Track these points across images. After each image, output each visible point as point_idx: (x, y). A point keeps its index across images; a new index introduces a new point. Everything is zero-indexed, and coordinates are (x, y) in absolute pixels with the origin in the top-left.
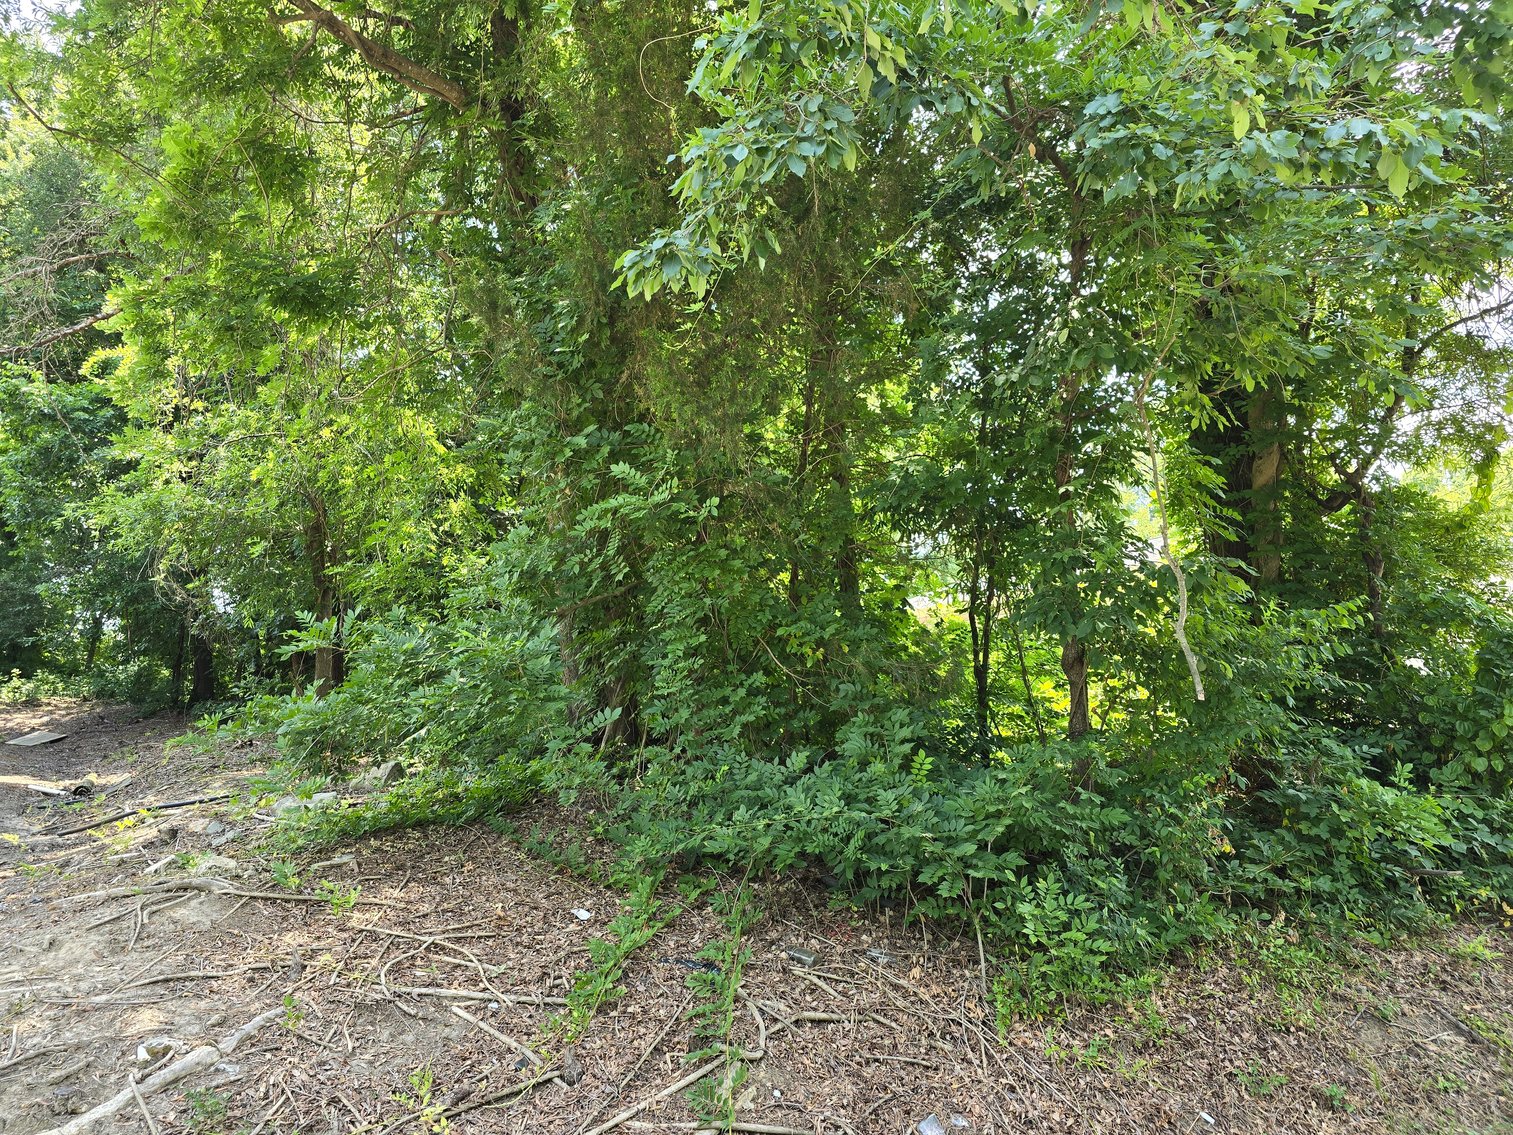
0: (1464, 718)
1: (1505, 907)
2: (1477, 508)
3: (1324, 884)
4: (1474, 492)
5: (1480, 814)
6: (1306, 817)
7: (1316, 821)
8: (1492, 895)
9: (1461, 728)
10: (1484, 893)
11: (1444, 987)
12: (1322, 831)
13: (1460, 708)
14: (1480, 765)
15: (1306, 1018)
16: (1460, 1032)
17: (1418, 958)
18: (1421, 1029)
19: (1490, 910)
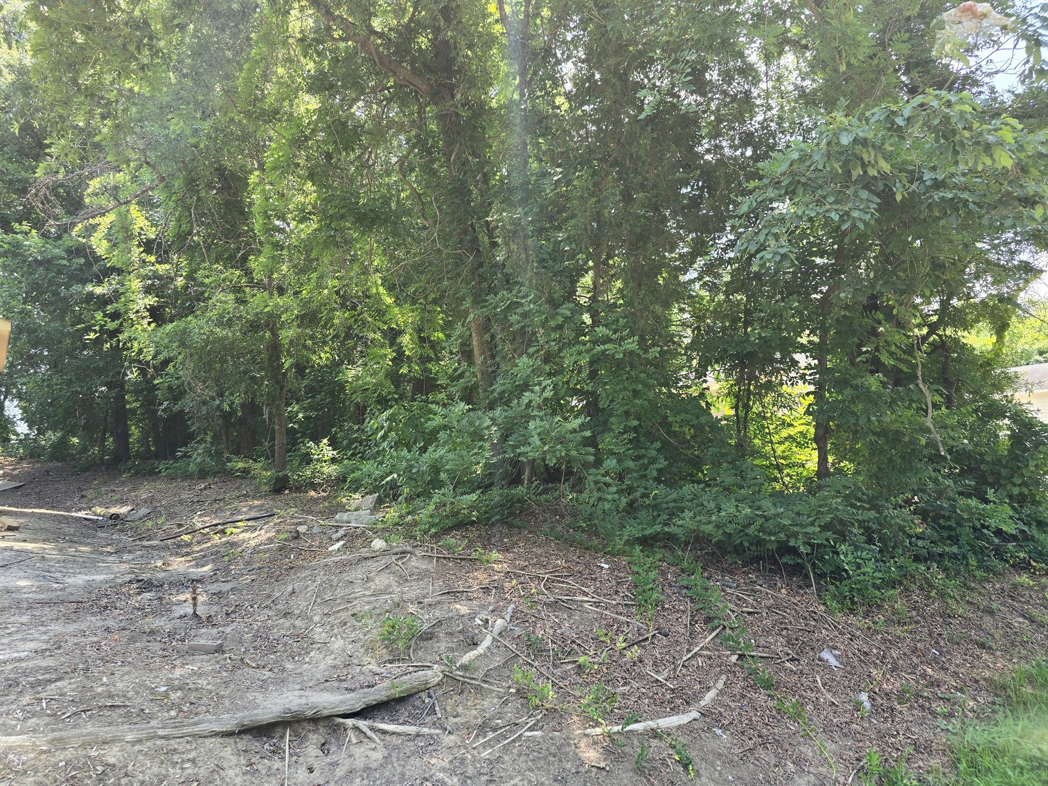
0: (1006, 467)
1: (1032, 562)
2: (997, 353)
3: (955, 549)
4: (994, 344)
5: (1017, 516)
6: (943, 517)
7: (949, 518)
8: (1026, 556)
9: (1004, 472)
10: (1022, 555)
11: (1013, 598)
12: (953, 523)
13: (1004, 462)
14: (1016, 491)
15: (961, 611)
16: (1025, 618)
17: (998, 586)
18: (1008, 616)
19: (1024, 562)
